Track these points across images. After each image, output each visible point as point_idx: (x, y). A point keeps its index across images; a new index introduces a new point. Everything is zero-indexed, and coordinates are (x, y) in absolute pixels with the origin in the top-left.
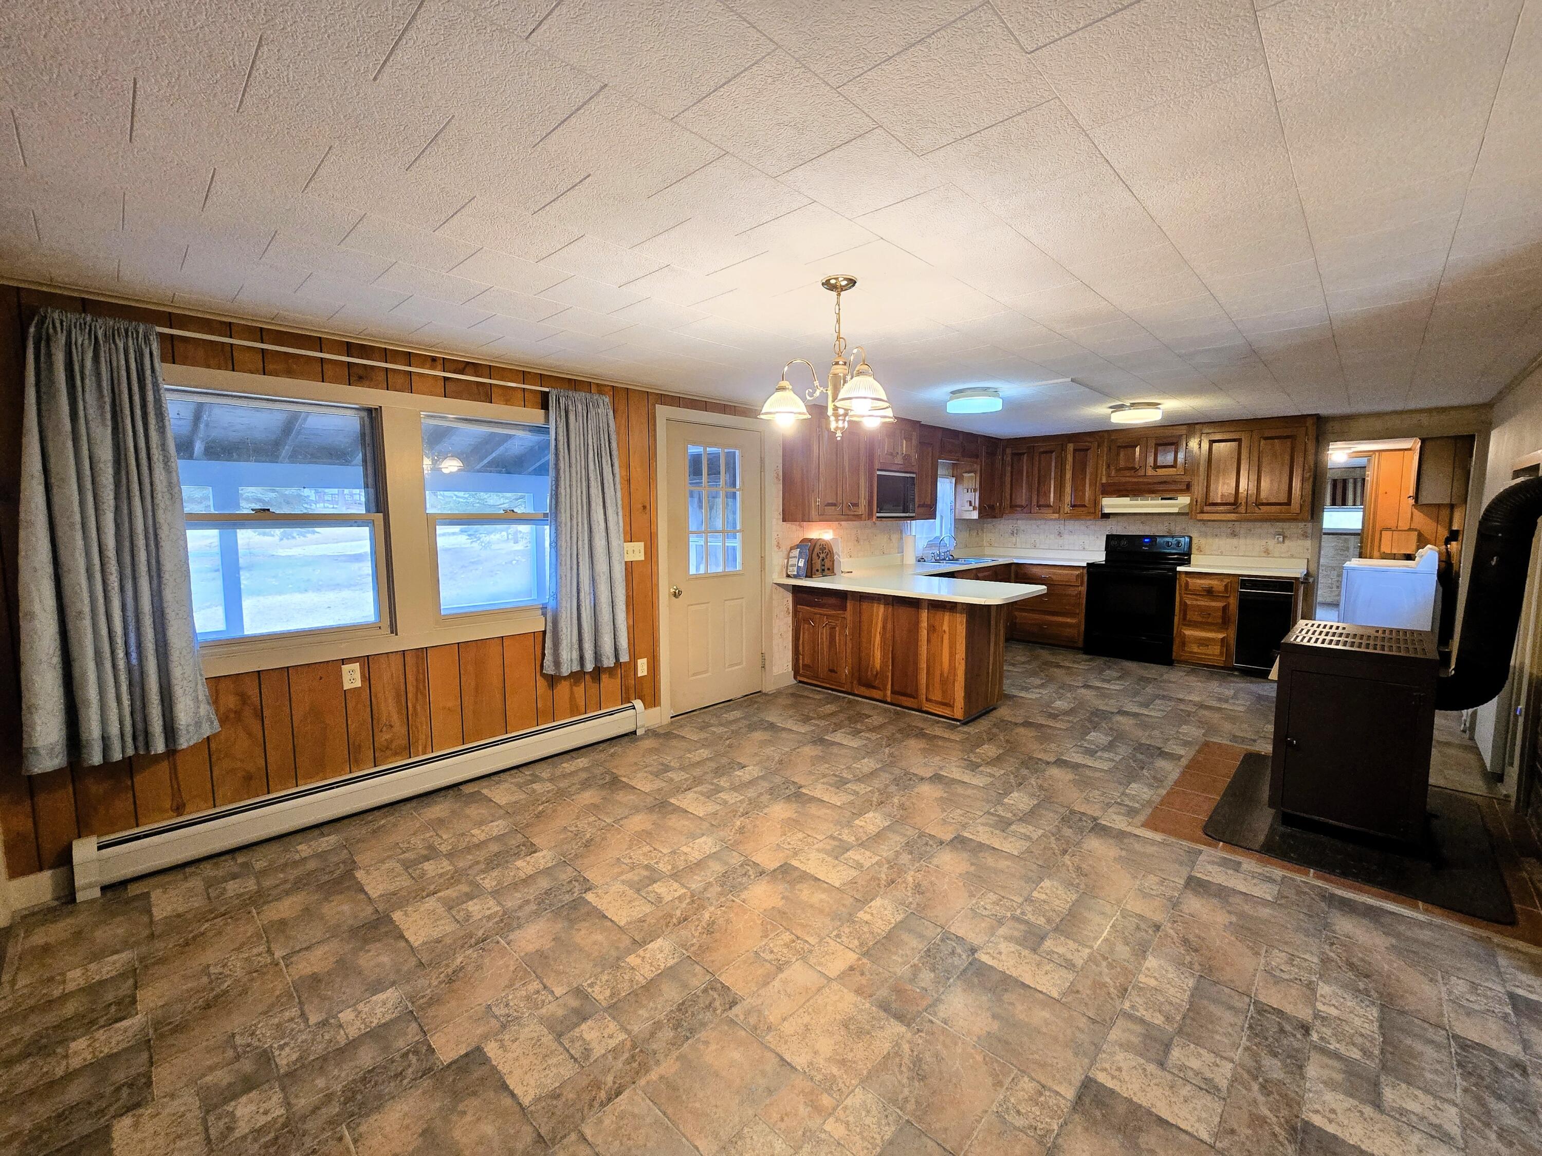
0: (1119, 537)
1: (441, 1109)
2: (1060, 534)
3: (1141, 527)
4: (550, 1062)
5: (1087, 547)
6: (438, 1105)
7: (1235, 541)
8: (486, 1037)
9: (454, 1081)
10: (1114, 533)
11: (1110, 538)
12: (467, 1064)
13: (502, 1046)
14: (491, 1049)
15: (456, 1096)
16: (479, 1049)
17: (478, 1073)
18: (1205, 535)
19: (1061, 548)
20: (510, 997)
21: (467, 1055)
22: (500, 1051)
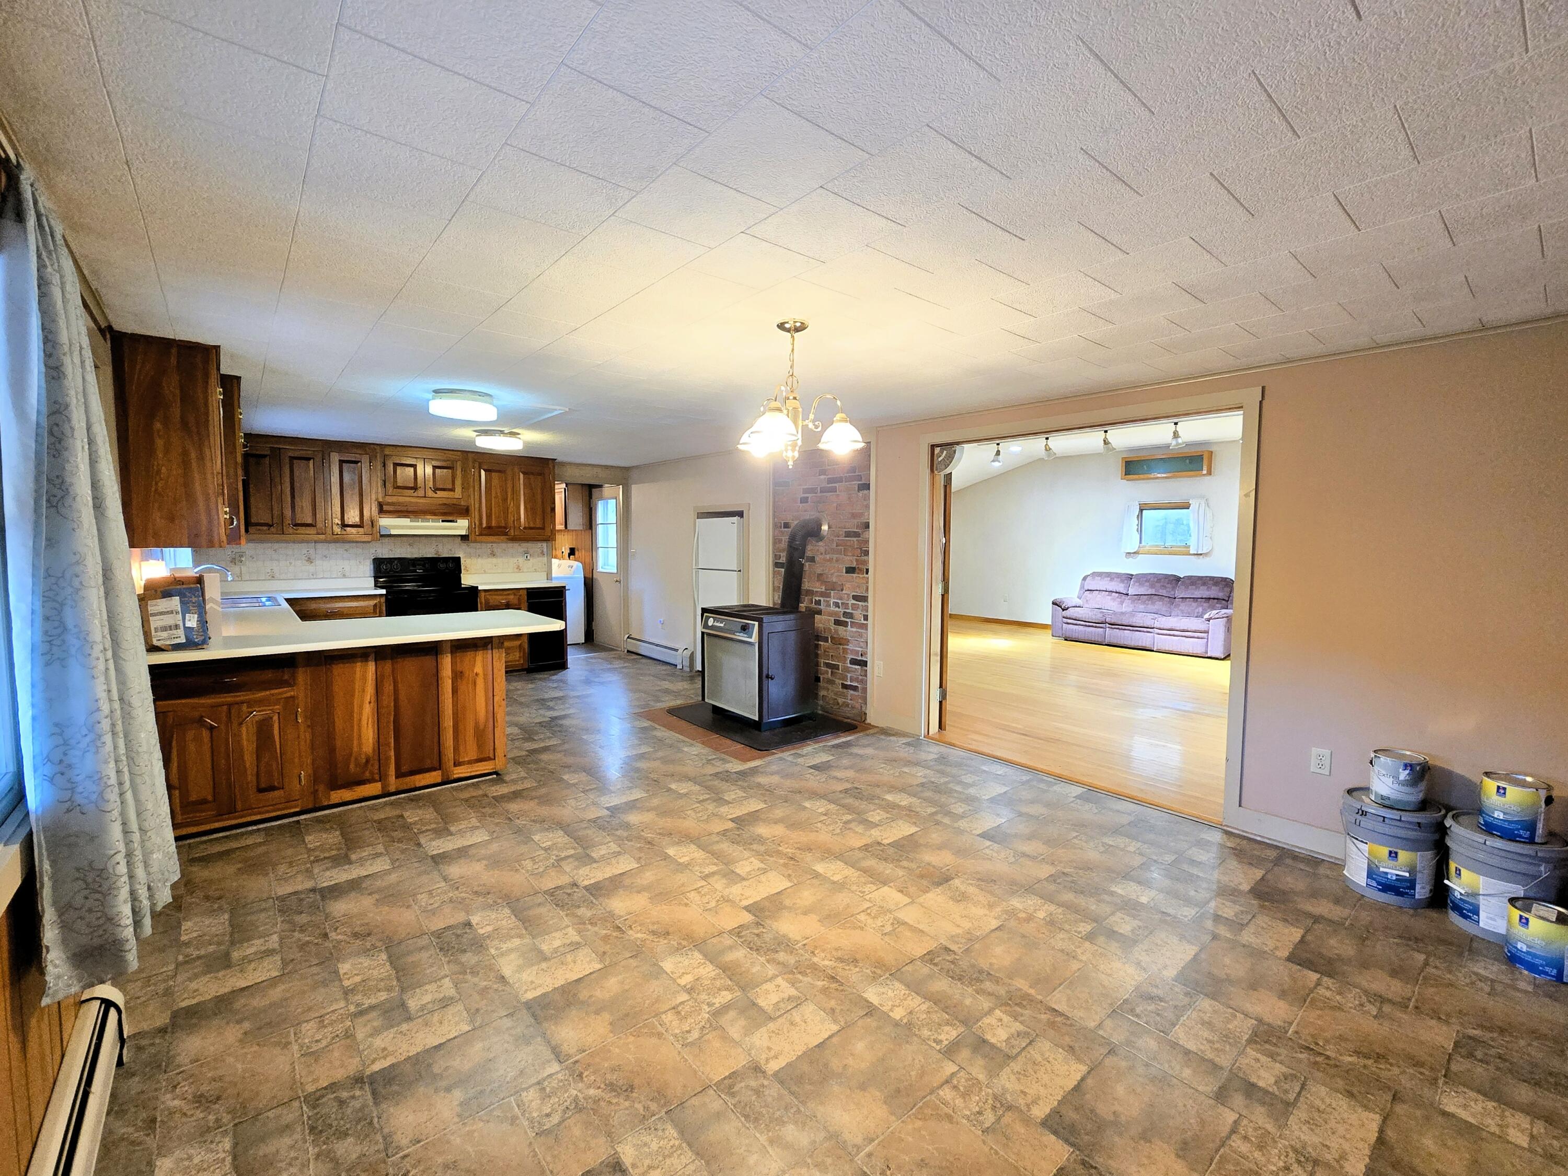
0: (390, 560)
1: (1121, 1135)
2: (310, 560)
3: (409, 549)
4: (1040, 1059)
5: (347, 574)
6: (1117, 1139)
7: (494, 560)
8: (1027, 1121)
9: (1087, 1134)
10: (381, 556)
11: (379, 563)
12: (1064, 1128)
13: (1035, 1102)
14: (1040, 1112)
15: (1101, 1126)
16: (1045, 1123)
17: (1071, 1115)
18: (470, 556)
19: (314, 576)
20: (968, 1113)
21: (1055, 1133)
22: (1041, 1102)
